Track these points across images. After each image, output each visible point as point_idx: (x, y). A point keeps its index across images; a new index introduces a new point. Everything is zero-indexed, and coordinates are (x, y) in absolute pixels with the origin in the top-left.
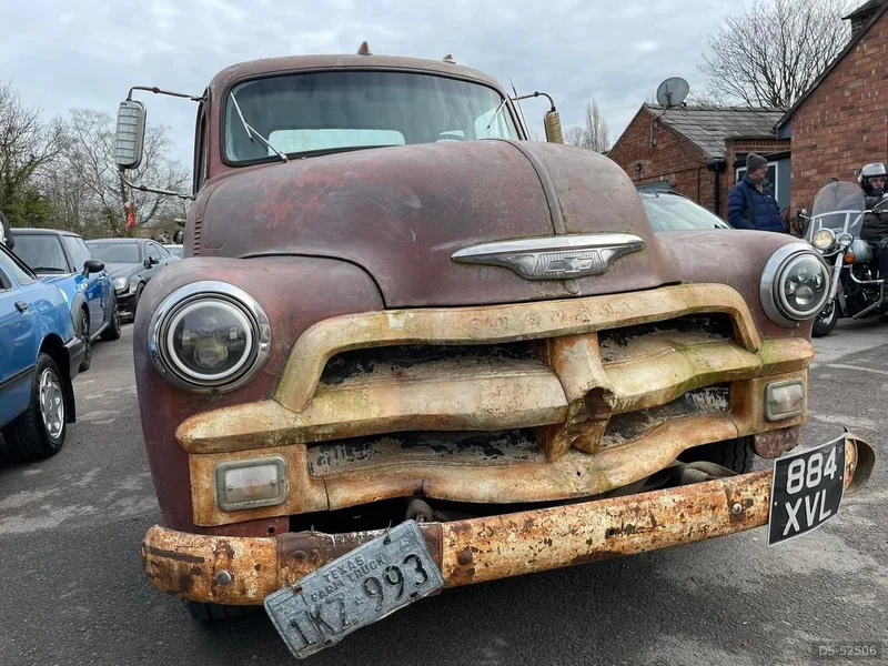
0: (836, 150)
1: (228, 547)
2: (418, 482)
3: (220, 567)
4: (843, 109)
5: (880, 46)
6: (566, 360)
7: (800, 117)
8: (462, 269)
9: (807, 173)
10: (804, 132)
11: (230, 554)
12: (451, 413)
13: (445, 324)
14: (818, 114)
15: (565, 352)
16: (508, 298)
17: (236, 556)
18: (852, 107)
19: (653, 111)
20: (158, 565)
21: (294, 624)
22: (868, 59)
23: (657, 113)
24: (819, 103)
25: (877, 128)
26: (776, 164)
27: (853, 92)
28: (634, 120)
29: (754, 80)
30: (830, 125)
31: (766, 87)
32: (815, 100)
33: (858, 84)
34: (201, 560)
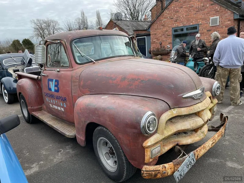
0: (161, 35)
1: (164, 166)
2: (177, 143)
3: (164, 171)
4: (162, 25)
5: (170, 11)
6: (202, 114)
7: (152, 27)
8: (185, 99)
9: (155, 40)
10: (153, 30)
11: (165, 168)
12: (186, 128)
13: (184, 111)
14: (156, 26)
15: (202, 113)
16: (193, 104)
17: (166, 168)
18: (164, 25)
19: (114, 21)
20: (148, 174)
21: (178, 177)
22: (167, 14)
23: (115, 22)
24: (156, 23)
25: (169, 30)
26: (146, 37)
27: (164, 22)
28: (109, 23)
29: (127, 9)
30: (159, 29)
31: (129, 11)
32: (155, 23)
33: (165, 20)
34: (160, 170)
